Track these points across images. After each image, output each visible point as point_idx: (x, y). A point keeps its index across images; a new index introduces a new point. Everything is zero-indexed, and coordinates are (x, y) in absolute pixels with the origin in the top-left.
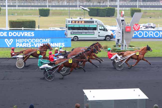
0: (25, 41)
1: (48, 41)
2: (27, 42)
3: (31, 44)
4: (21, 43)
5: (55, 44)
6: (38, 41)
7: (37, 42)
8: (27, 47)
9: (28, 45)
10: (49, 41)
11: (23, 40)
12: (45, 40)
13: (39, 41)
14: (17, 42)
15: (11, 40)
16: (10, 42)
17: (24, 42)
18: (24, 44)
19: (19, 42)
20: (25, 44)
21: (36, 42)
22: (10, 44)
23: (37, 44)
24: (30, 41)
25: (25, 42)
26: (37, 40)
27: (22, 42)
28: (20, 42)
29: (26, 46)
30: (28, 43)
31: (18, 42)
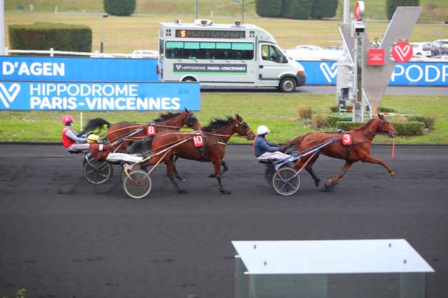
0: (59, 91)
1: (131, 90)
2: (64, 95)
3: (75, 99)
4: (46, 96)
5: (152, 100)
6: (98, 91)
7: (97, 95)
8: (65, 108)
9: (68, 104)
10: (133, 92)
11: (52, 88)
12: (121, 89)
13: (101, 92)
14: (31, 93)
15: (15, 88)
16: (11, 94)
17: (54, 94)
18: (54, 99)
19: (39, 94)
20: (57, 101)
21: (93, 94)
22: (11, 99)
23: (95, 99)
24: (73, 90)
25: (58, 94)
26: (97, 88)
27: (48, 94)
28: (44, 94)
29: (62, 105)
30: (68, 97)
31: (35, 93)
